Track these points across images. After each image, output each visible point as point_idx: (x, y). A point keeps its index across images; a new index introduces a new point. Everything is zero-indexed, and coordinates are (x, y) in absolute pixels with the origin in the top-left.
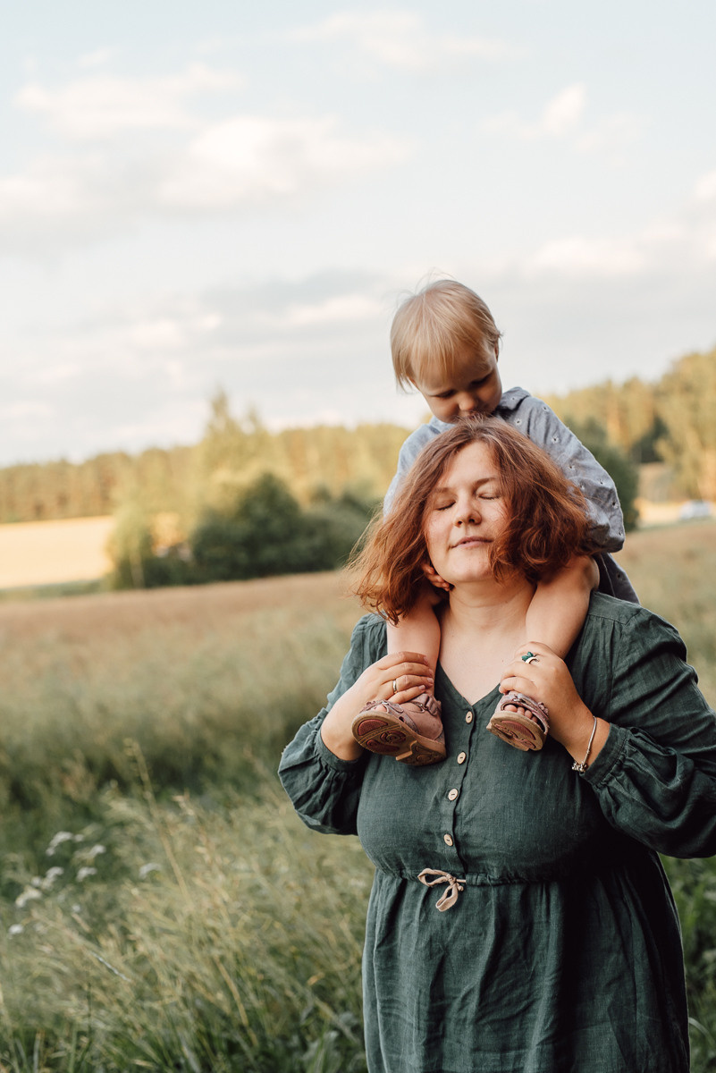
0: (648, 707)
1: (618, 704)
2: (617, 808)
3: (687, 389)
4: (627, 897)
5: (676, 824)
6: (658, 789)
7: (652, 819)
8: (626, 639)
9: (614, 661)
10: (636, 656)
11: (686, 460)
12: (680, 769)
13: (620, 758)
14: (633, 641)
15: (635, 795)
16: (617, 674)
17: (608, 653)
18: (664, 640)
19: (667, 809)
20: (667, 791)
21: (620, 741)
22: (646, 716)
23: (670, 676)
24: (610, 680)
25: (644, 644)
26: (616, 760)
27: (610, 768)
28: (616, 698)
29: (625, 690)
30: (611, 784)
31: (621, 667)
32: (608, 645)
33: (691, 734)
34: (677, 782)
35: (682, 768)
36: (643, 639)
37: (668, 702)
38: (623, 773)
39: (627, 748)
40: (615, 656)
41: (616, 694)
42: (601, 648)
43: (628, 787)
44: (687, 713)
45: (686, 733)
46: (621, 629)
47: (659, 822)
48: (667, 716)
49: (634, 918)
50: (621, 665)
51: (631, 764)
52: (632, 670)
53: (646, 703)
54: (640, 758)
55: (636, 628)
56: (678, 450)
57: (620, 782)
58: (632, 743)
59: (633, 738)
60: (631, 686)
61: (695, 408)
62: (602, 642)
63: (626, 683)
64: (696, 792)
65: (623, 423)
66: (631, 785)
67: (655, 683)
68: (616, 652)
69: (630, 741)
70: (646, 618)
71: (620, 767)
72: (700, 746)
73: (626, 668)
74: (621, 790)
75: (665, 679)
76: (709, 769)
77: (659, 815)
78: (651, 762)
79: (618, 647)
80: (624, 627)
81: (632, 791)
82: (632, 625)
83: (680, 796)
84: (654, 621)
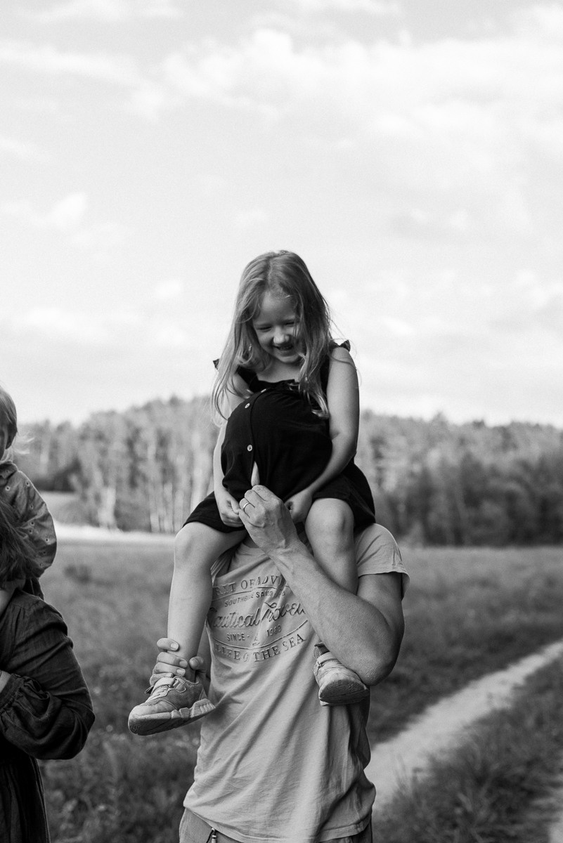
0: (35, 665)
1: (16, 662)
2: (6, 729)
3: (100, 437)
4: (11, 785)
5: (43, 741)
6: (33, 721)
7: (27, 738)
8: (27, 620)
9: (17, 633)
10: (32, 631)
11: (90, 493)
12: (50, 706)
13: (11, 699)
14: (31, 621)
15: (17, 722)
16: (18, 642)
17: (14, 628)
18: (51, 621)
19: (37, 732)
20: (38, 722)
21: (13, 688)
22: (33, 671)
23: (52, 645)
24: (13, 645)
25: (37, 623)
26: (8, 701)
27: (3, 705)
28: (16, 658)
29: (22, 652)
30: (3, 715)
31: (21, 638)
32: (14, 623)
33: (61, 683)
34: (46, 715)
35: (52, 707)
36: (37, 620)
37: (49, 662)
38: (11, 709)
39: (16, 693)
40: (18, 630)
41: (15, 655)
42: (10, 624)
43: (14, 718)
44: (60, 669)
45: (58, 682)
46: (24, 612)
47: (31, 740)
48: (46, 671)
49: (14, 798)
50: (21, 636)
51: (17, 704)
52: (28, 640)
53: (34, 662)
54: (24, 700)
55: (34, 613)
56: (86, 484)
57: (8, 714)
58: (21, 691)
59: (22, 687)
60: (26, 650)
61: (104, 452)
62: (10, 622)
63: (23, 648)
64: (60, 721)
65: (52, 456)
66: (16, 717)
67: (42, 649)
68: (19, 627)
69: (20, 688)
70: (42, 606)
71: (10, 705)
72: (67, 690)
73: (24, 639)
74: (9, 720)
75: (49, 647)
76: (72, 705)
77: (32, 735)
78: (31, 703)
79: (20, 625)
80: (26, 611)
81: (15, 720)
82: (32, 611)
83: (48, 725)
84: (48, 609)
